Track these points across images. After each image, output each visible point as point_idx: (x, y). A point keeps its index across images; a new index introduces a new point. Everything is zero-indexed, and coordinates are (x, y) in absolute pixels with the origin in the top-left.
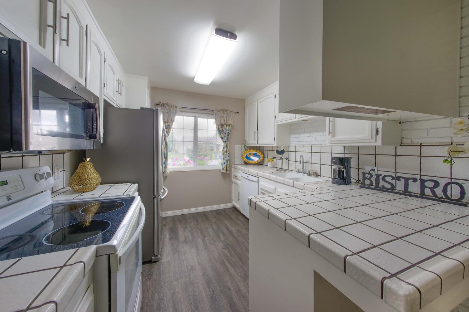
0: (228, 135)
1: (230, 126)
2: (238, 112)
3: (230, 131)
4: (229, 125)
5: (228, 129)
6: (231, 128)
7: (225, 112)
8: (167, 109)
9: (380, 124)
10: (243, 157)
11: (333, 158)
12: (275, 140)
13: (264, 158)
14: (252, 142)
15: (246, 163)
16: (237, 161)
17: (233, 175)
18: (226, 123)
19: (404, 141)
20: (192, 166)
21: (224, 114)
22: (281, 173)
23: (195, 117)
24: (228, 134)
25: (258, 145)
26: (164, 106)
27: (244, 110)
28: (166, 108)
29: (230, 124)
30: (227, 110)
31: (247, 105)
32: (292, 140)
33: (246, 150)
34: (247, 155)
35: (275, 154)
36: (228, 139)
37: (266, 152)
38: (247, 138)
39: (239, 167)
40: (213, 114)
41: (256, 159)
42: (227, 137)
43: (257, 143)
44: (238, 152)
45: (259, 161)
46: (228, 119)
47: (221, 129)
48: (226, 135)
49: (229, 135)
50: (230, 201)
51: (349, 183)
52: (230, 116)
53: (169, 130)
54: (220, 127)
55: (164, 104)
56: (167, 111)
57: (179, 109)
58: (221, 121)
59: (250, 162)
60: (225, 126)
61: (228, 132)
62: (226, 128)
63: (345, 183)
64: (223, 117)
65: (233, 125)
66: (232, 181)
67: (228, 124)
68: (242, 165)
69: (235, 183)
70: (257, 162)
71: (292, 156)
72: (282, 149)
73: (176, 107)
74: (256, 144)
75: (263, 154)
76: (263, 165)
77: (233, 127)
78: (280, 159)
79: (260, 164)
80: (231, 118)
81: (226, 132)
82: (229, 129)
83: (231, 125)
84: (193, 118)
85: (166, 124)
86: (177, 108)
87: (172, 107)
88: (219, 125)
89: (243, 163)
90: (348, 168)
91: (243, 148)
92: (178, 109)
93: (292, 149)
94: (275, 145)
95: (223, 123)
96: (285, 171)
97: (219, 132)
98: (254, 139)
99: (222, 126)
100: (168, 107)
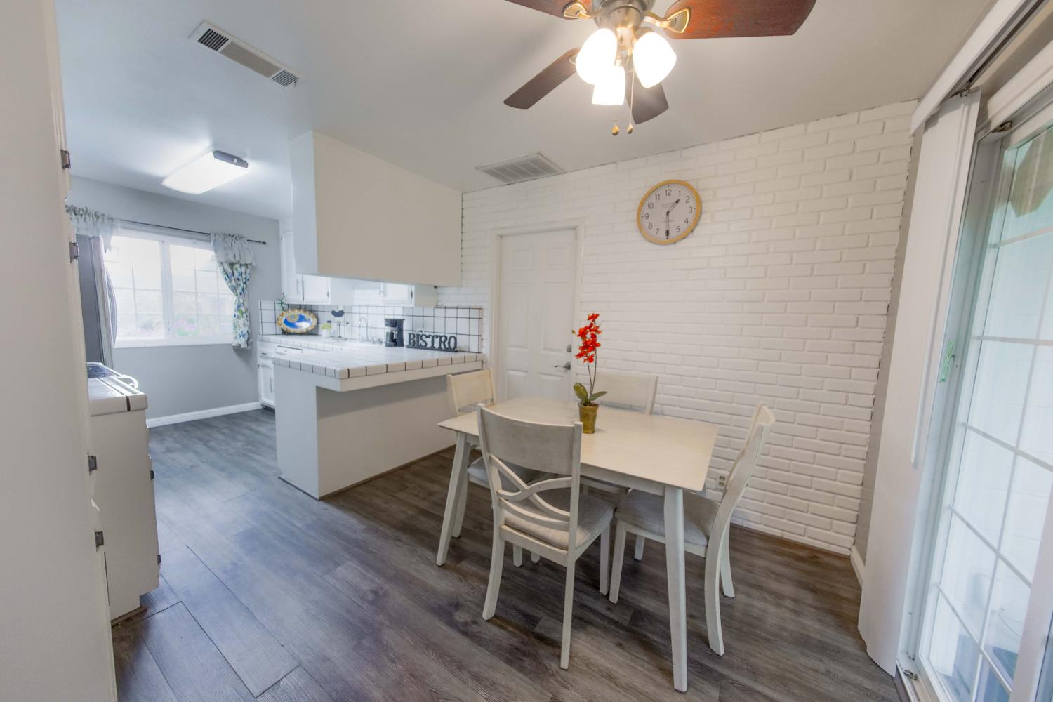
0: (245, 283)
1: (249, 266)
2: (264, 243)
3: (248, 276)
4: (246, 265)
5: (243, 271)
6: (250, 271)
7: (236, 239)
8: (86, 221)
9: (413, 288)
10: (279, 322)
11: (386, 320)
12: (328, 295)
13: (318, 323)
14: (294, 298)
15: (285, 333)
16: (268, 328)
17: (259, 354)
18: (239, 262)
19: (440, 304)
20: (162, 337)
21: (233, 244)
23: (163, 241)
24: (244, 281)
25: (304, 303)
26: (76, 214)
28: (83, 219)
29: (248, 262)
30: (241, 237)
31: (283, 232)
33: (284, 310)
34: (286, 319)
35: (331, 317)
36: (245, 290)
37: (320, 315)
38: (285, 290)
39: (272, 338)
40: (210, 241)
41: (304, 326)
42: (242, 285)
43: (302, 299)
44: (268, 313)
45: (310, 329)
46: (242, 253)
47: (229, 271)
48: (241, 282)
49: (247, 283)
50: (256, 397)
51: (402, 345)
52: (247, 249)
54: (226, 266)
58: (227, 255)
59: (292, 330)
60: (238, 266)
61: (244, 276)
62: (239, 270)
63: (396, 345)
64: (232, 248)
65: (254, 264)
66: (258, 363)
67: (243, 263)
68: (278, 335)
69: (261, 366)
70: (305, 331)
71: (356, 319)
72: (340, 309)
73: (111, 219)
75: (317, 317)
76: (317, 334)
77: (253, 268)
78: (338, 323)
79: (312, 333)
80: (249, 251)
81: (240, 277)
82: (246, 273)
83: (250, 264)
84: (156, 244)
86: (115, 220)
87: (100, 219)
88: (224, 264)
89: (280, 332)
90: (400, 331)
91: (278, 307)
92: (118, 223)
93: (355, 310)
94: (329, 303)
95: (233, 261)
96: (346, 339)
97: (226, 276)
98: (298, 293)
99: (232, 265)
100: (87, 217)
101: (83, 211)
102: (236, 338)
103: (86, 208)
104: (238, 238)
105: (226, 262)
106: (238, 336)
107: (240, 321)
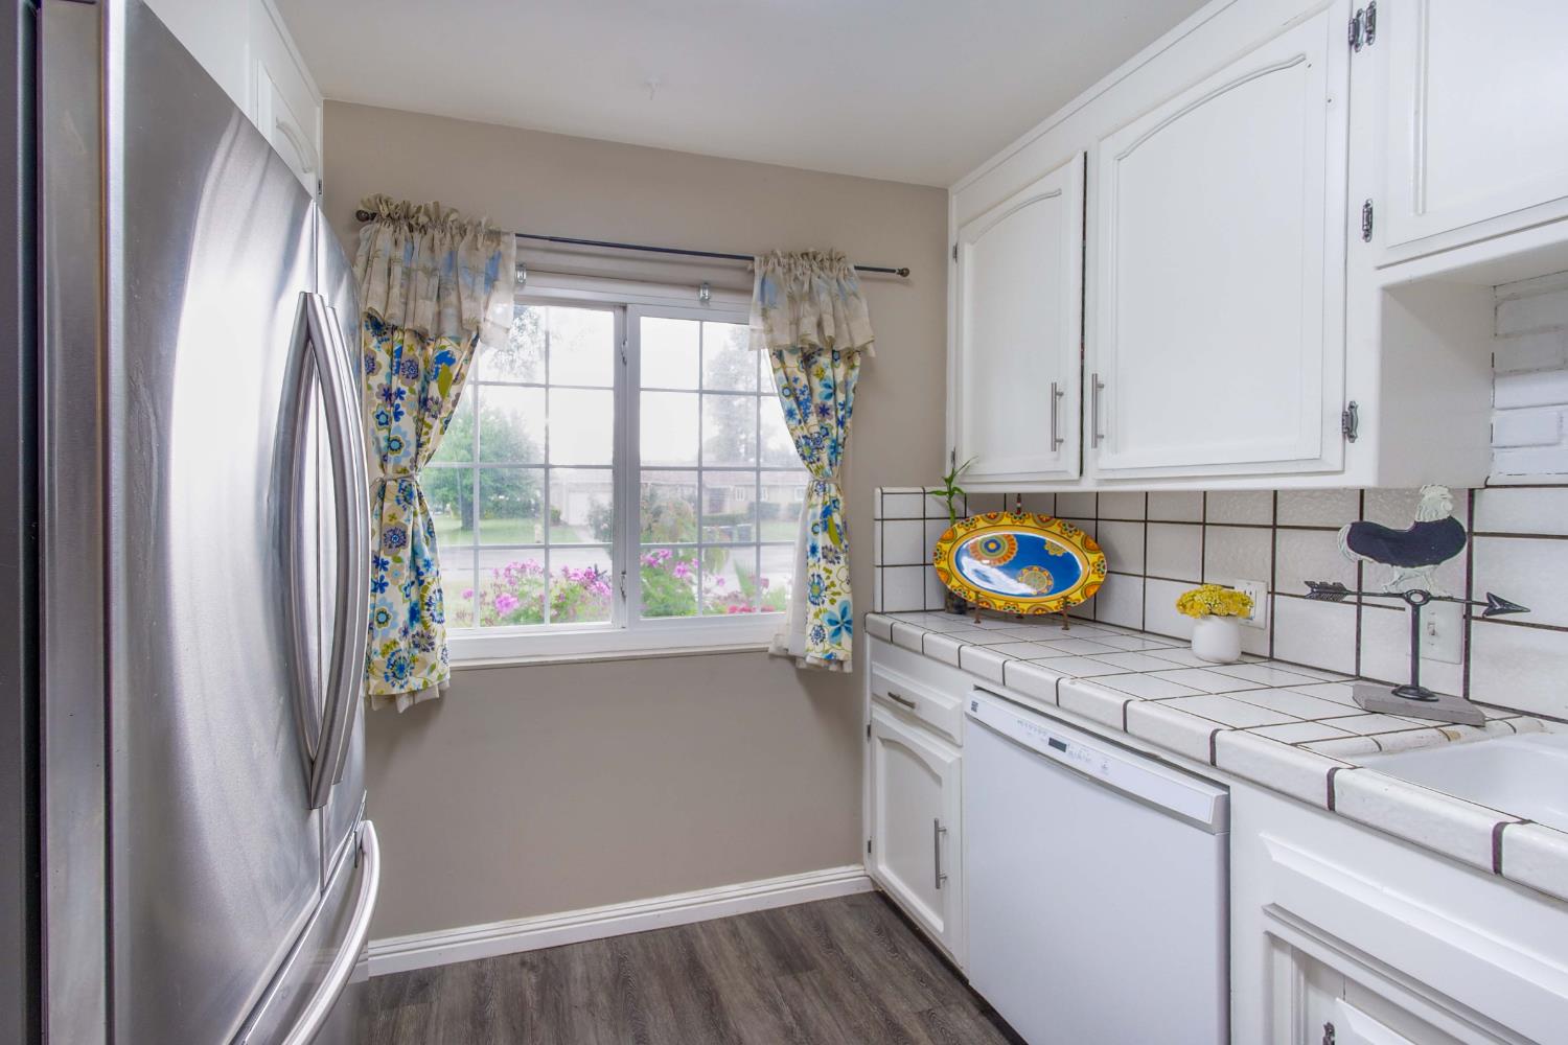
0: (841, 423)
1: (857, 361)
2: (904, 273)
3: (851, 395)
4: (849, 356)
5: (840, 379)
6: (860, 377)
7: (822, 269)
8: (432, 249)
10: (944, 565)
12: (1349, 431)
13: (1110, 572)
14: (1023, 468)
18: (831, 342)
21: (815, 280)
22: (1454, 747)
23: (624, 308)
24: (841, 413)
25: (1088, 485)
26: (411, 229)
27: (944, 254)
28: (426, 240)
29: (859, 342)
30: (834, 259)
31: (961, 226)
32: (1510, 427)
33: (954, 517)
35: (1335, 560)
36: (840, 449)
38: (963, 440)
39: (910, 628)
40: (746, 289)
42: (834, 432)
43: (1076, 471)
44: (904, 533)
46: (839, 314)
48: (830, 422)
49: (850, 422)
50: (856, 849)
52: (854, 295)
53: (444, 391)
54: (793, 363)
55: (413, 210)
56: (433, 259)
57: (514, 252)
58: (796, 322)
60: (824, 360)
61: (841, 398)
62: (829, 373)
64: (811, 296)
65: (873, 350)
66: (871, 721)
67: (841, 346)
68: (929, 617)
69: (890, 743)
73: (495, 235)
74: (1075, 474)
75: (1101, 546)
77: (870, 366)
78: (1400, 602)
80: (861, 303)
81: (830, 402)
82: (847, 383)
83: (862, 350)
84: (606, 320)
85: (430, 350)
86: (505, 239)
87: (469, 237)
88: (787, 357)
89: (935, 602)
91: (935, 507)
92: (511, 248)
94: (1354, 479)
95: (814, 339)
97: (791, 403)
98: (1056, 442)
99: (807, 360)
100: (438, 235)
101: (427, 213)
102: (819, 635)
103: (436, 204)
104: (827, 264)
105: (793, 350)
106: (829, 629)
107: (834, 568)
